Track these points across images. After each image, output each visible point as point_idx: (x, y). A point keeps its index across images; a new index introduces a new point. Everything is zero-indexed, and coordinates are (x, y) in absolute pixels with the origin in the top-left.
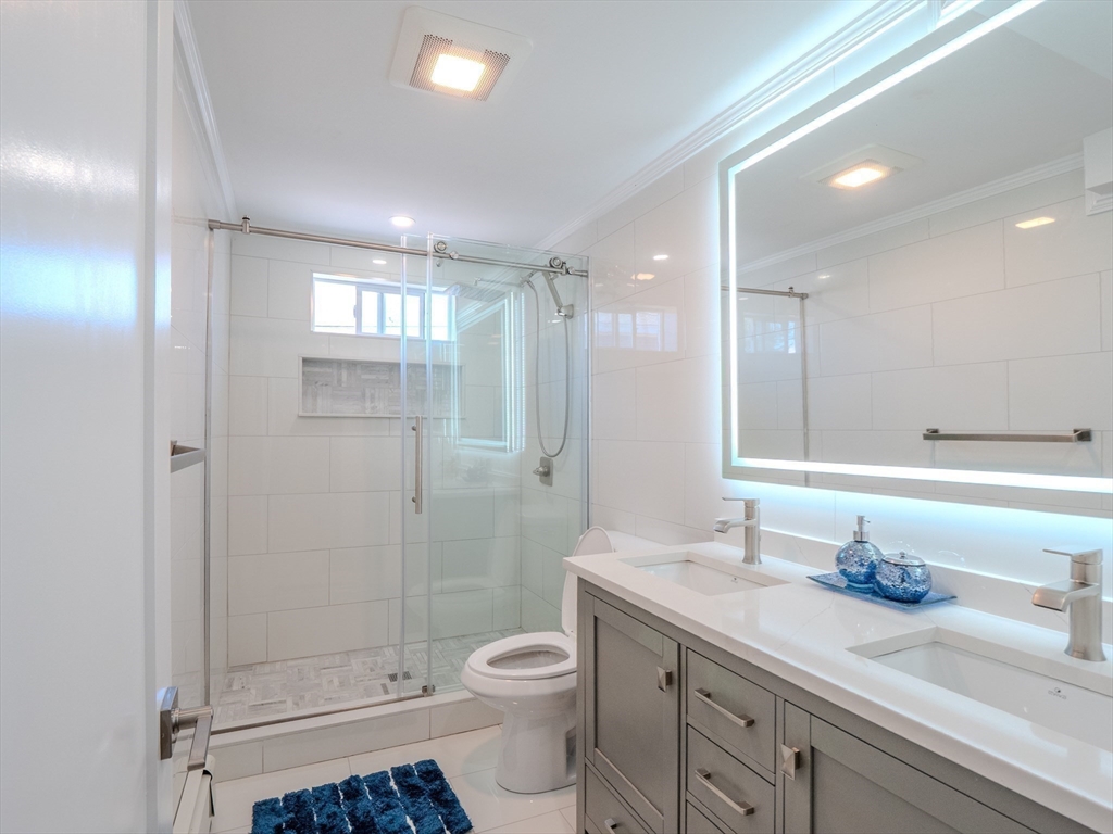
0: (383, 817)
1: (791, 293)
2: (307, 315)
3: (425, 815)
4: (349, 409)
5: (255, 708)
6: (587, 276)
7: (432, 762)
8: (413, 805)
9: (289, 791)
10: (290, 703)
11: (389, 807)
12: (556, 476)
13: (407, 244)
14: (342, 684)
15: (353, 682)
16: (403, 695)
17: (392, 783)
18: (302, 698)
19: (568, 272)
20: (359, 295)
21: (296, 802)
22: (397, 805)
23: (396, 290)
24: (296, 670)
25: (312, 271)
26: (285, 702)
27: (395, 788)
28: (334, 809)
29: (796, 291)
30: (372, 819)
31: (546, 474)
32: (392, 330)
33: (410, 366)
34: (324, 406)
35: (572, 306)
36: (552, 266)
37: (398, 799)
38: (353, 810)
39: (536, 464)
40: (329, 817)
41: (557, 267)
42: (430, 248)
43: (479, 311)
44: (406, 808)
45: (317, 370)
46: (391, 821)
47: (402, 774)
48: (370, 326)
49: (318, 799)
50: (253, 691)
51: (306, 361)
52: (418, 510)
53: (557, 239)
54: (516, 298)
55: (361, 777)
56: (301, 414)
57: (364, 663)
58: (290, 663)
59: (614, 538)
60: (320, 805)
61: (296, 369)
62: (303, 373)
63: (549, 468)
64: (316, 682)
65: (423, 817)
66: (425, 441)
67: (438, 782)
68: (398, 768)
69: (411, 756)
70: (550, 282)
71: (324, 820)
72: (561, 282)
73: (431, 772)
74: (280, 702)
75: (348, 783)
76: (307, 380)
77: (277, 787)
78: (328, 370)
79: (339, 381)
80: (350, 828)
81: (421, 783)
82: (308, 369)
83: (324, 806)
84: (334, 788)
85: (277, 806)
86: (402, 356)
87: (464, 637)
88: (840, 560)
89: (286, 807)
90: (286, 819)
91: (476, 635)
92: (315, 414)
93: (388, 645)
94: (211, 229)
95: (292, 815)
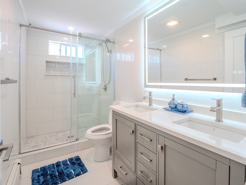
0: (66, 170)
1: (158, 49)
2: (47, 51)
3: (76, 169)
4: (58, 73)
5: (33, 147)
6: (115, 43)
7: (78, 156)
8: (73, 167)
9: (42, 166)
10: (43, 145)
11: (67, 168)
12: (107, 89)
13: (72, 33)
14: (56, 140)
15: (59, 139)
16: (71, 141)
17: (68, 162)
18: (46, 143)
19: (110, 42)
20: (60, 46)
21: (44, 169)
22: (69, 167)
23: (69, 45)
24: (45, 137)
25: (48, 40)
26: (41, 145)
27: (69, 163)
28: (54, 170)
30: (63, 171)
31: (105, 89)
32: (68, 55)
34: (52, 73)
35: (111, 50)
36: (106, 40)
37: (70, 166)
38: (58, 170)
39: (103, 87)
40: (52, 172)
41: (108, 41)
42: (77, 34)
44: (72, 168)
45: (50, 64)
46: (68, 171)
47: (71, 160)
48: (63, 54)
49: (49, 168)
50: (33, 143)
51: (47, 62)
52: (75, 97)
53: (108, 34)
54: (98, 48)
55: (60, 161)
56: (46, 74)
57: (62, 134)
58: (43, 135)
60: (50, 169)
61: (45, 64)
62: (46, 65)
63: (106, 87)
64: (50, 139)
65: (76, 170)
66: (76, 81)
67: (79, 161)
68: (70, 159)
69: (73, 155)
70: (106, 44)
71: (51, 173)
72: (109, 44)
73: (78, 159)
74: (40, 145)
75: (57, 163)
76: (47, 67)
77: (38, 166)
78: (53, 64)
79: (56, 67)
80: (57, 174)
81: (75, 162)
82: (47, 64)
83: (51, 169)
84: (53, 165)
85: (38, 170)
86: (71, 61)
87: (86, 127)
88: (169, 104)
89: (41, 170)
90: (41, 173)
91: (89, 126)
92: (49, 75)
93: (68, 130)
94: (21, 26)
95: (42, 172)
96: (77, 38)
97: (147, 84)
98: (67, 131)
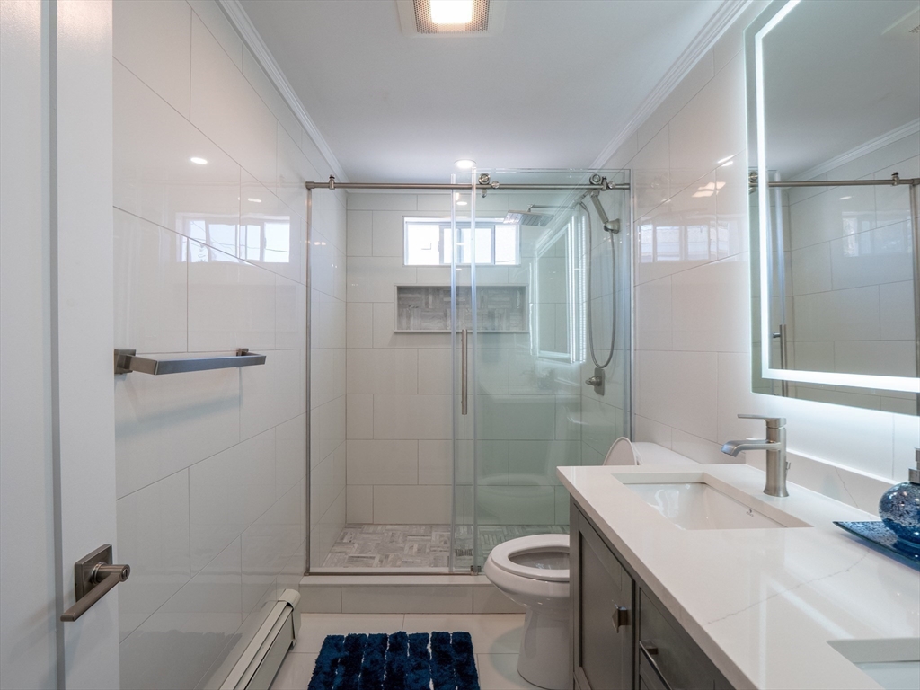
0: (412, 675)
1: (895, 180)
2: (402, 254)
3: (445, 683)
4: (435, 326)
5: (354, 560)
6: (629, 189)
7: (467, 636)
8: (438, 671)
9: (352, 633)
10: (377, 559)
11: (419, 667)
12: (607, 387)
13: (456, 180)
14: (419, 551)
15: (428, 550)
16: (454, 570)
17: (429, 647)
18: (387, 557)
19: (608, 187)
20: (442, 232)
21: (355, 642)
22: (426, 667)
24: (390, 533)
25: (404, 217)
26: (373, 558)
27: (430, 651)
28: (378, 656)
29: (901, 177)
30: (403, 674)
31: (599, 383)
33: (479, 288)
34: (415, 324)
35: (618, 221)
36: (592, 184)
37: (429, 662)
38: (391, 662)
39: (591, 375)
40: (372, 662)
41: (599, 185)
42: (474, 182)
43: (551, 237)
44: (432, 672)
45: (410, 296)
46: (416, 681)
47: (440, 638)
49: (369, 645)
50: (356, 545)
51: (401, 289)
52: (465, 412)
55: (408, 634)
56: (396, 330)
57: (441, 536)
58: (389, 527)
59: (638, 449)
60: (369, 650)
61: (393, 295)
62: (399, 299)
63: (601, 378)
64: (401, 545)
65: (443, 684)
67: (465, 655)
68: (438, 634)
69: (450, 624)
70: (595, 199)
71: (368, 665)
72: (606, 198)
73: (463, 643)
74: (371, 557)
75: (395, 636)
76: (402, 304)
77: (346, 626)
78: (419, 296)
79: (427, 303)
80: (385, 677)
81: (452, 652)
82: (402, 296)
83: (372, 652)
84: (384, 638)
85: (340, 643)
86: (452, 282)
87: (528, 526)
88: (886, 505)
89: (345, 645)
90: (342, 654)
91: (539, 526)
92: (408, 331)
93: (464, 525)
94: (309, 189)
95: (347, 653)
96: (474, 193)
97: (769, 373)
98: (461, 528)
